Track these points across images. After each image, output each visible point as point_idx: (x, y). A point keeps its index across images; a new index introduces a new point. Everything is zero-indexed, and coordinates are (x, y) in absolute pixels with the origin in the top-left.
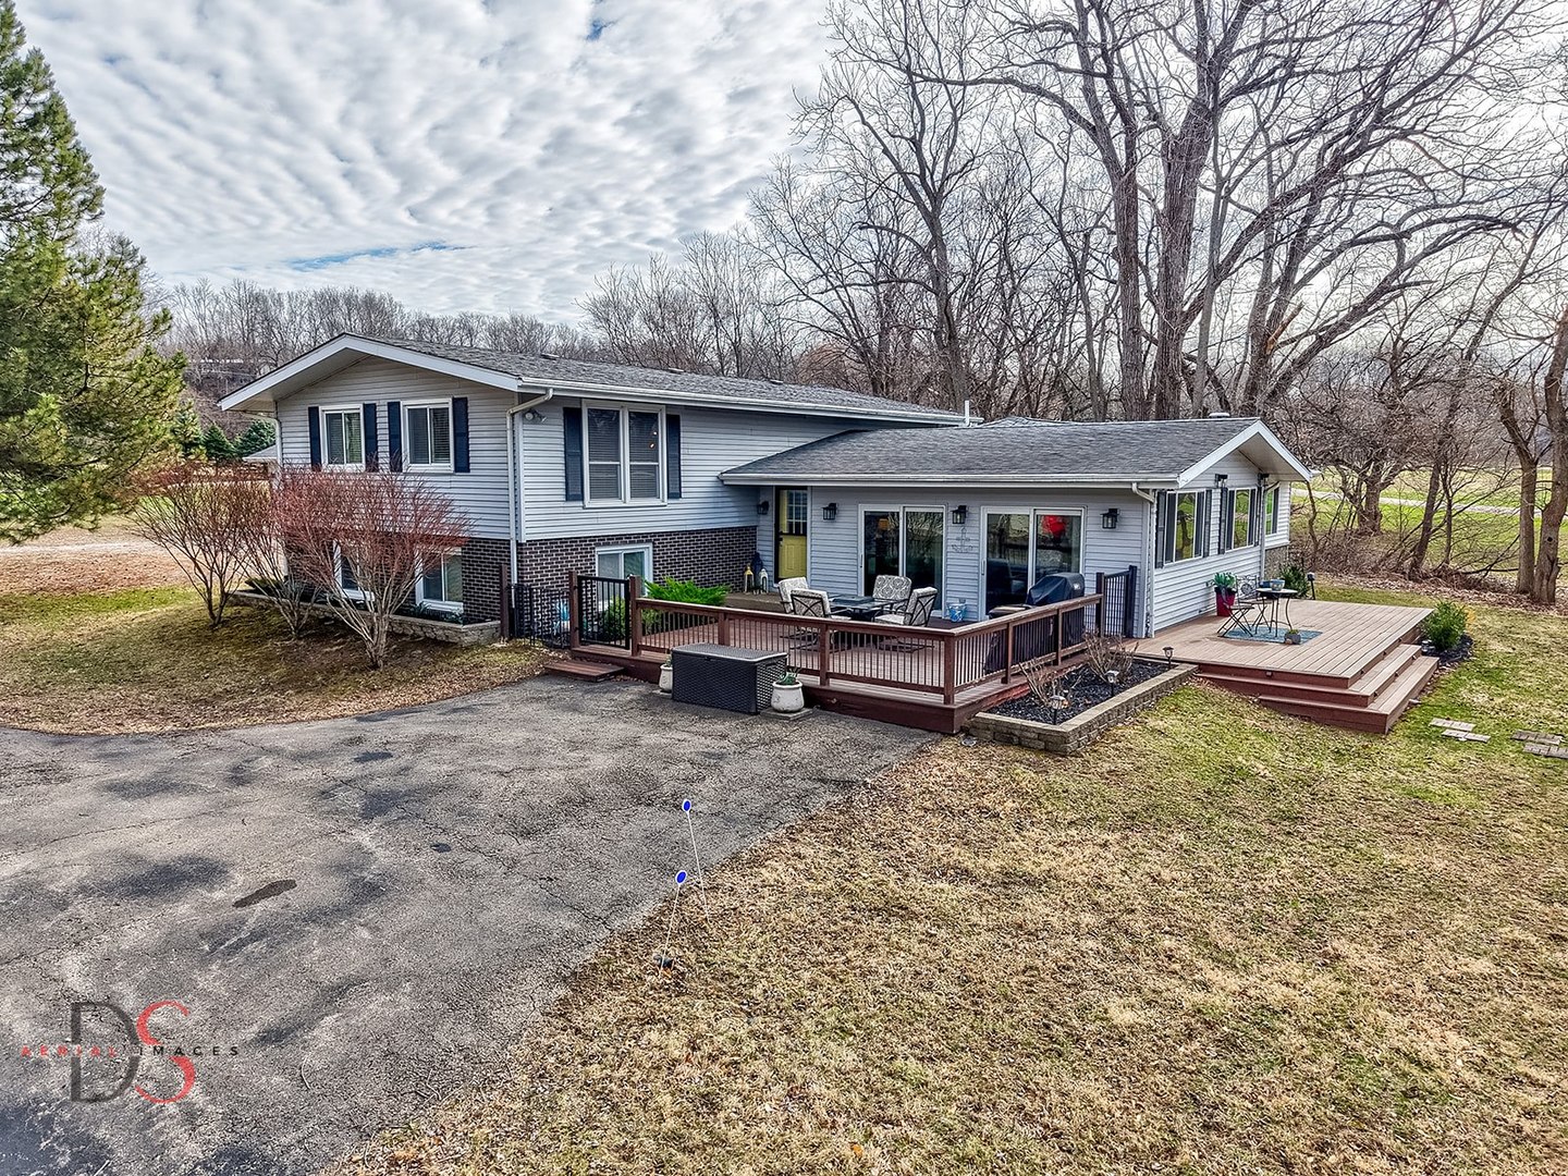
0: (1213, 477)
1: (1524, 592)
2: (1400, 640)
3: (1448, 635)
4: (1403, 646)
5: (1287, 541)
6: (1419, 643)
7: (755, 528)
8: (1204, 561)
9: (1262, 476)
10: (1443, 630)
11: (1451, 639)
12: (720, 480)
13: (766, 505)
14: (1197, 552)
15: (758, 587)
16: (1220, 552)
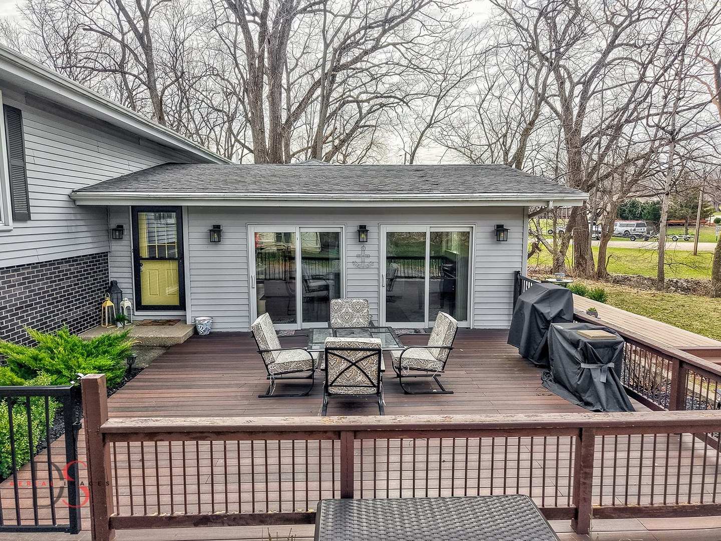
7: (105, 255)
12: (72, 199)
13: (120, 228)
15: (121, 319)
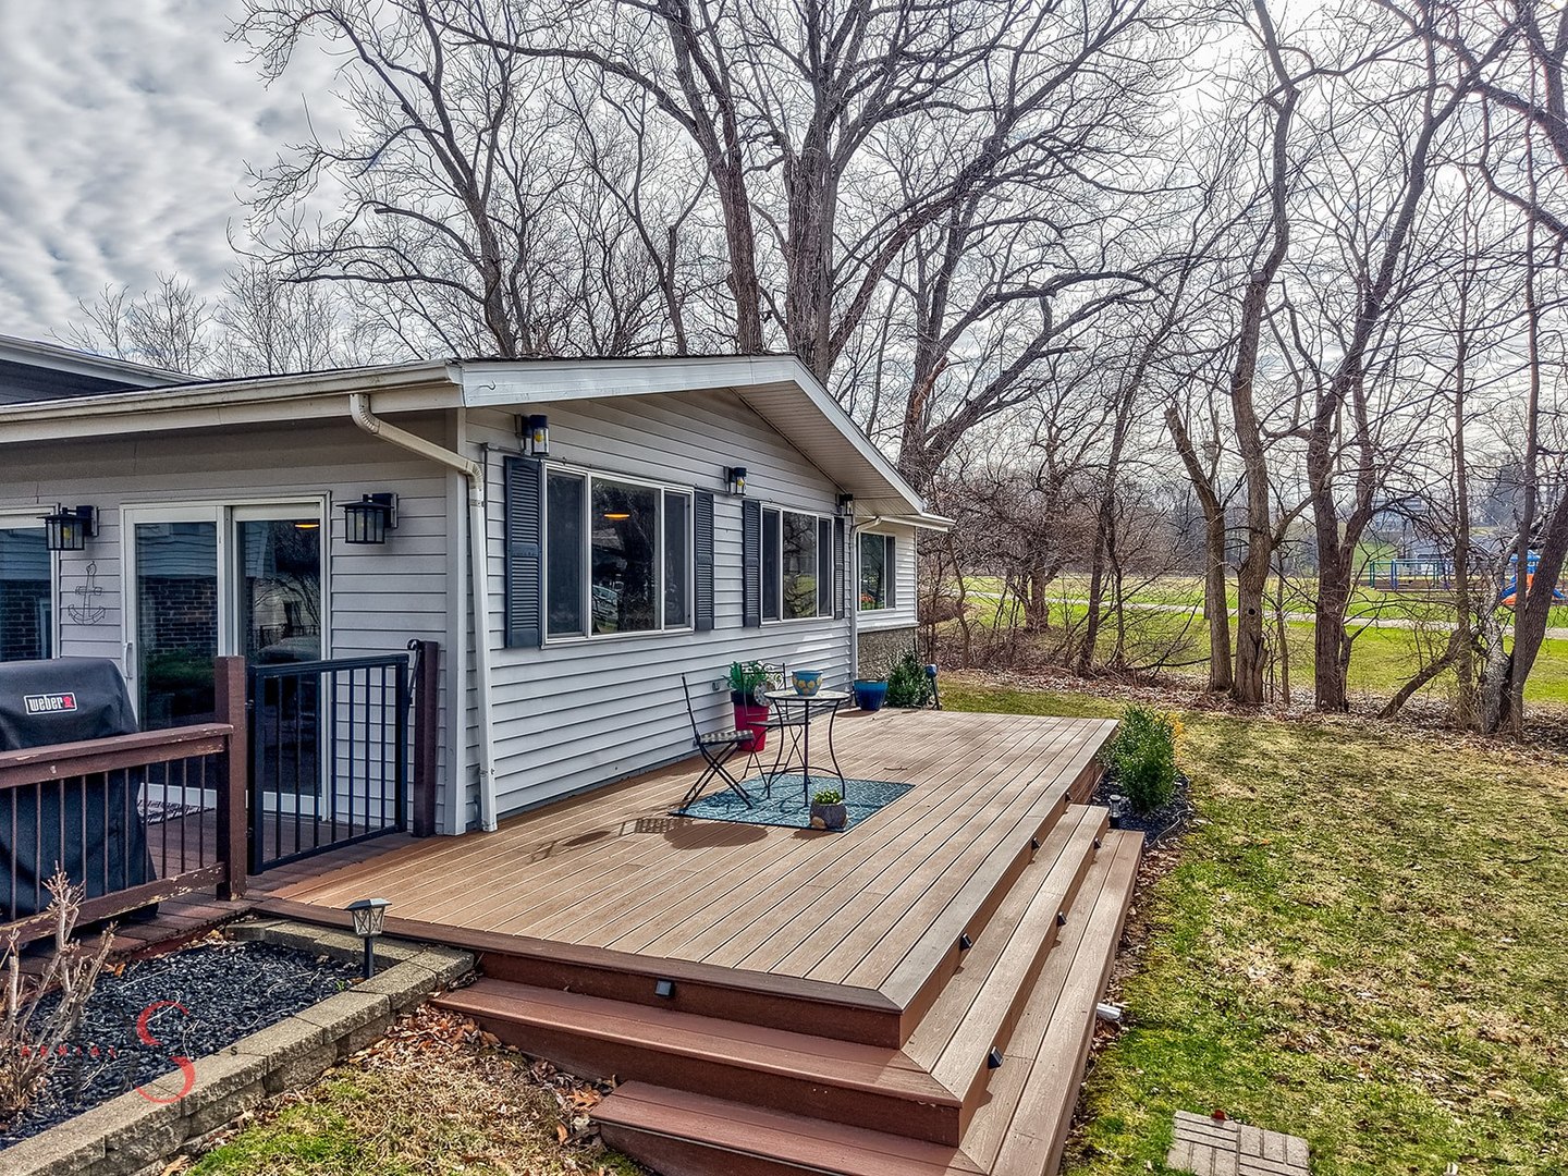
0: (717, 470)
1: (1221, 688)
2: (1066, 798)
3: (1155, 777)
4: (1074, 811)
5: (913, 621)
6: (1104, 803)
8: (702, 639)
9: (843, 499)
10: (1145, 769)
11: (1162, 786)
14: (677, 618)
16: (747, 622)
